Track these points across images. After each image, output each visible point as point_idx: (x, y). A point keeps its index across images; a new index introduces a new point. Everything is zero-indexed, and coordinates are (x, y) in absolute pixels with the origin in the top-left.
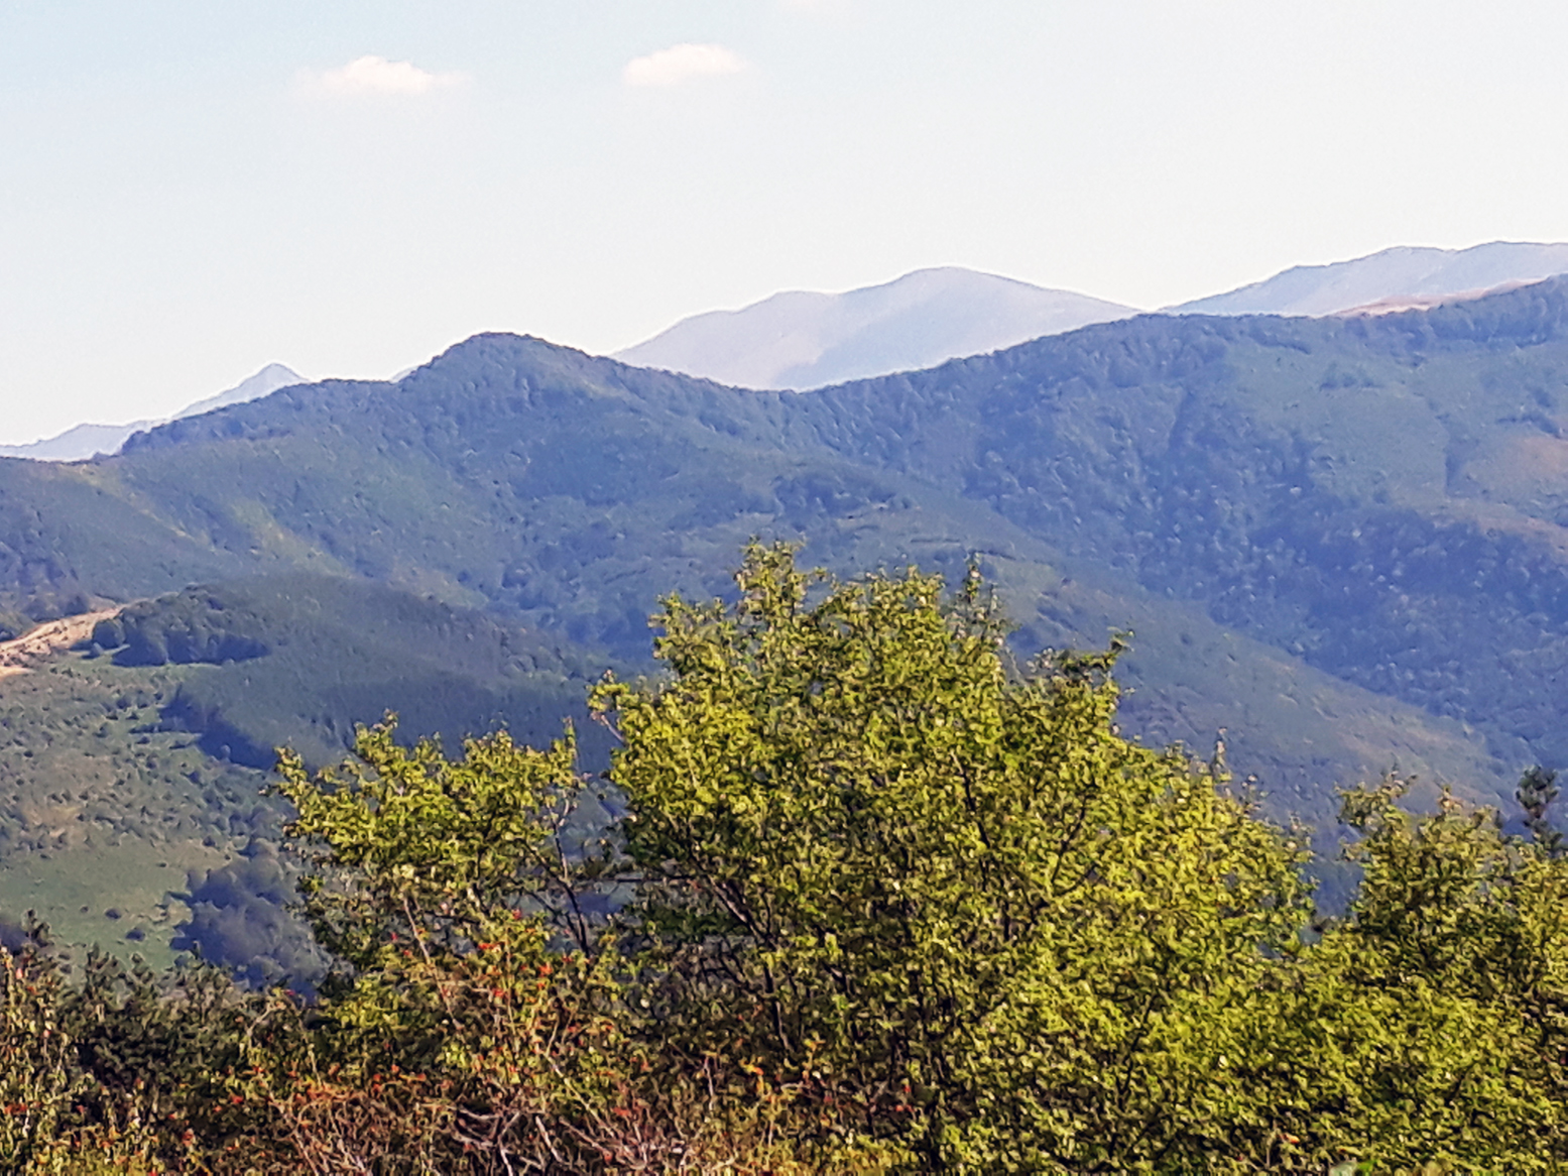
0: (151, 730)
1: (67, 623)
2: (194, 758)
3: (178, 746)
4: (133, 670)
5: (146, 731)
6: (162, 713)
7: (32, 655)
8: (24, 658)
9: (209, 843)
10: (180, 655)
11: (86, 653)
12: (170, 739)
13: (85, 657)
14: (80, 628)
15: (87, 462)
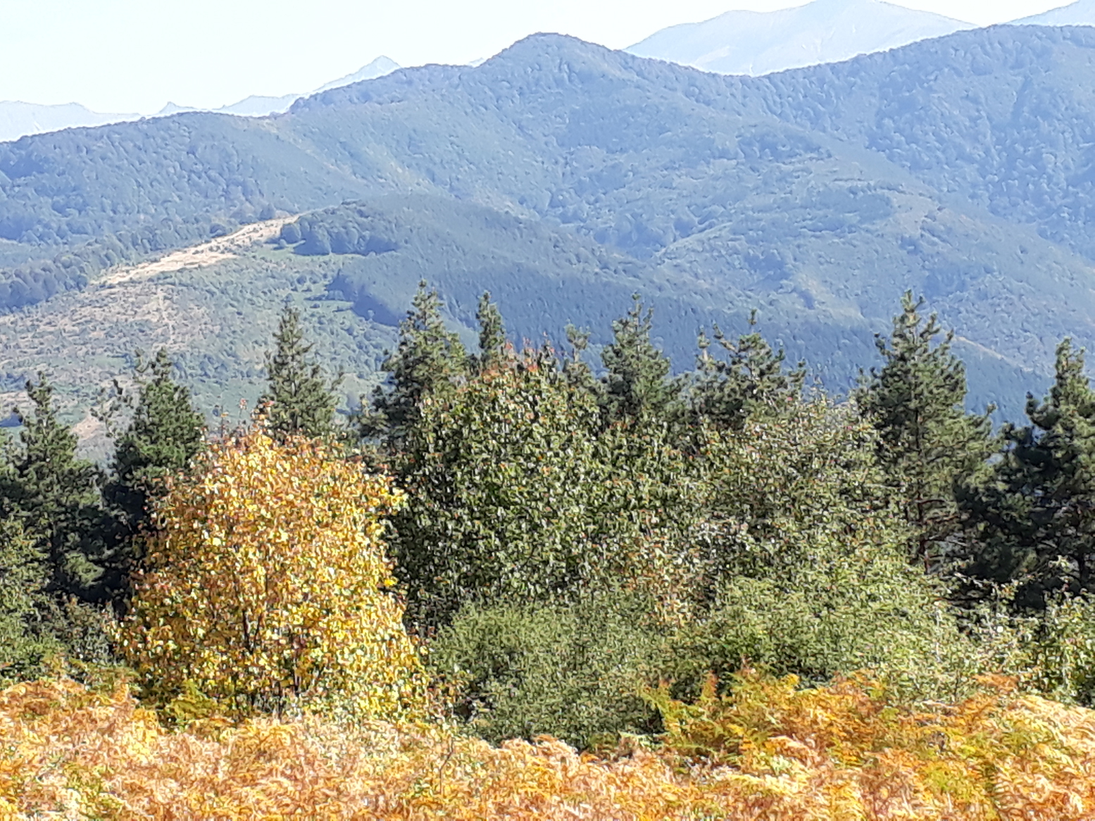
0: (319, 299)
1: (262, 225)
2: (349, 318)
3: (339, 310)
4: (307, 258)
5: (316, 299)
6: (328, 288)
7: (239, 246)
8: (234, 248)
10: (339, 248)
11: (276, 246)
12: (335, 305)
13: (275, 249)
14: (273, 228)
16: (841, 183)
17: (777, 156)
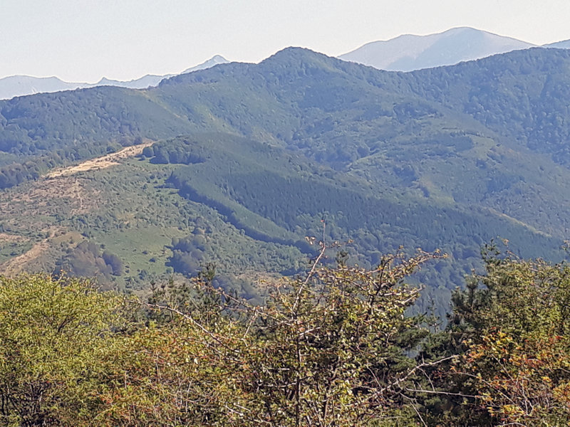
0: (161, 187)
1: (134, 147)
2: (177, 198)
3: (172, 193)
4: (156, 165)
5: (160, 187)
6: (166, 181)
7: (121, 158)
8: (118, 159)
9: (180, 229)
10: (174, 161)
11: (140, 158)
12: (169, 190)
13: (140, 160)
14: (139, 149)
15: (146, 89)
16: (447, 130)
17: (414, 115)
